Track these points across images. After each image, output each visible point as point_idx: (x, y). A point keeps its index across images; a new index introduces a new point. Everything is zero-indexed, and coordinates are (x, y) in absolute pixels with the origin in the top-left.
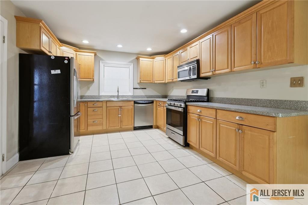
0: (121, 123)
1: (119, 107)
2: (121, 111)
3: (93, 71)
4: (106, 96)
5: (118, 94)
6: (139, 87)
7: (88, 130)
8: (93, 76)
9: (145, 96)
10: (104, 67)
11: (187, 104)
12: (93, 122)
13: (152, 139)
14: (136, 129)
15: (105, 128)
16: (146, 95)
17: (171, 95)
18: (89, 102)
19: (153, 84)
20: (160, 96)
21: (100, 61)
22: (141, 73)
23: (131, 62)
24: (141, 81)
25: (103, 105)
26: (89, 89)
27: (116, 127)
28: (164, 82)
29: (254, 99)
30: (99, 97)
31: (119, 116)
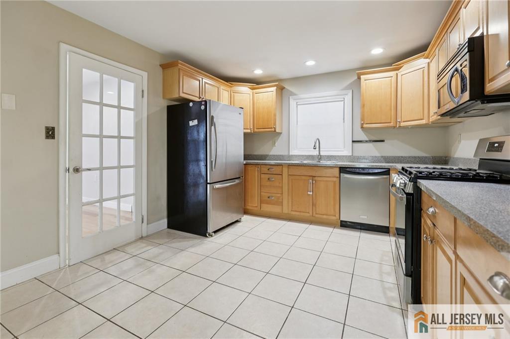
0: (314, 208)
3: (275, 115)
4: (299, 156)
5: (319, 153)
6: (365, 138)
7: (262, 209)
8: (275, 124)
9: (382, 157)
10: (297, 107)
12: (269, 197)
14: (344, 225)
15: (286, 211)
16: (384, 155)
18: (262, 165)
19: (398, 130)
20: (426, 157)
21: (290, 97)
23: (346, 88)
24: (365, 126)
25: (282, 171)
26: (275, 144)
27: (302, 214)
28: (424, 122)
30: (290, 157)
31: (309, 193)
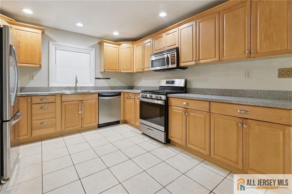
0: (82, 121)
1: (79, 102)
2: (82, 106)
3: (40, 54)
4: (58, 87)
5: (76, 85)
6: (101, 77)
7: (33, 136)
8: (40, 61)
9: (109, 87)
10: (56, 50)
11: (169, 95)
12: (41, 124)
13: (125, 138)
14: (100, 126)
15: (59, 130)
16: (110, 86)
17: (138, 86)
18: (33, 96)
19: (118, 74)
20: (125, 86)
21: (50, 42)
22: (105, 60)
23: (93, 47)
24: (106, 70)
26: (33, 78)
27: (74, 128)
28: (131, 71)
29: (239, 90)
30: (49, 89)
31: (79, 112)
